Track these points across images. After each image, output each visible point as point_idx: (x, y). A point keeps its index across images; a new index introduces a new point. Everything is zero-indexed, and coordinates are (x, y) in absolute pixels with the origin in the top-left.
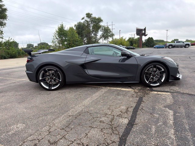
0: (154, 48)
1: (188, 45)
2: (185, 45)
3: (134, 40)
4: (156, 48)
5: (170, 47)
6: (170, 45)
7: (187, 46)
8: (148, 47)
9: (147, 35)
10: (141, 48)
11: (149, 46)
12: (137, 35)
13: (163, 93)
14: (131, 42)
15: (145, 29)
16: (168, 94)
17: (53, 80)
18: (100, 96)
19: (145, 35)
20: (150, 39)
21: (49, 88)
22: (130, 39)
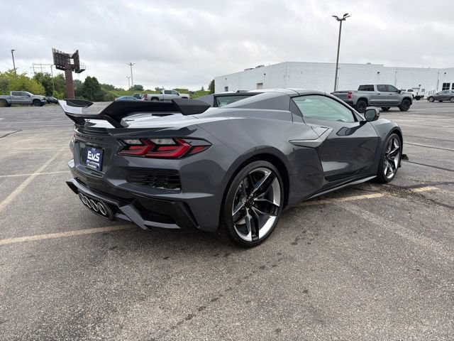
3: (52, 82)
6: (153, 99)
9: (83, 70)
12: (57, 68)
13: (429, 189)
14: (45, 84)
15: (76, 56)
16: (434, 188)
17: (253, 208)
18: (393, 221)
19: (79, 71)
20: (91, 82)
21: (253, 238)
22: (38, 76)
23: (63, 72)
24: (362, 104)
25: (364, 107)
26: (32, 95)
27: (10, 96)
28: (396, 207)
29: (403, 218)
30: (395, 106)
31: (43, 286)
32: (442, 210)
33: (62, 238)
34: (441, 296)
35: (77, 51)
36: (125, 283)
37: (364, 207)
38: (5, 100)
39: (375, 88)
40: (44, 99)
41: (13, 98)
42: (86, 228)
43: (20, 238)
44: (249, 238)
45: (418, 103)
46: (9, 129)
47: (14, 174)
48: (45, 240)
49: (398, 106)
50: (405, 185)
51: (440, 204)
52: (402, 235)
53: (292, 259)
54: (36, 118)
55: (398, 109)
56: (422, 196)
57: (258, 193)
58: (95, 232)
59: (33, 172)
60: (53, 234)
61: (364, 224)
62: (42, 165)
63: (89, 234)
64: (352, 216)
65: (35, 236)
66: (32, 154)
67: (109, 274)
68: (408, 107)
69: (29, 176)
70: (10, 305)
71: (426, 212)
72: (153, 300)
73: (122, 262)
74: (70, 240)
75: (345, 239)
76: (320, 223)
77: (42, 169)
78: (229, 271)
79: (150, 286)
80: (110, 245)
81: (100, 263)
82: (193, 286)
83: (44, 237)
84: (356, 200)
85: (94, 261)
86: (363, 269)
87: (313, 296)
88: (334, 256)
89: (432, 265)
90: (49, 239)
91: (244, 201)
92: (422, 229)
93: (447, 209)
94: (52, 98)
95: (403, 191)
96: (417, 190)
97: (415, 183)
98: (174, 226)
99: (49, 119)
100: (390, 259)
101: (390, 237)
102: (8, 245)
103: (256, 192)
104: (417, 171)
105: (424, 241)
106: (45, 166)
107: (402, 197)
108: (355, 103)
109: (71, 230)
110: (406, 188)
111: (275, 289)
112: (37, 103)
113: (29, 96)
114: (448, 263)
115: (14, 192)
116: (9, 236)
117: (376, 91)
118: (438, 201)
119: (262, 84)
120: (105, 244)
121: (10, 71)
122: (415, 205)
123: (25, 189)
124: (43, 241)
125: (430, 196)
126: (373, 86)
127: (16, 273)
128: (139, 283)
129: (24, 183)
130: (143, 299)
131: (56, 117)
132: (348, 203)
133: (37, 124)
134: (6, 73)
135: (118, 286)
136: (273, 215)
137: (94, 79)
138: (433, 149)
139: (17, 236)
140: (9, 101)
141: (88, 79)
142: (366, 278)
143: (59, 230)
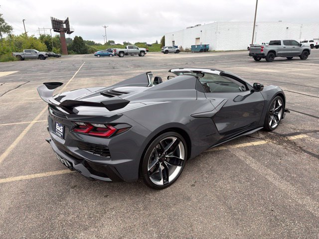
0: (95, 55)
1: (144, 51)
2: (139, 52)
3: (52, 41)
4: (99, 56)
5: (122, 55)
6: (120, 52)
7: (142, 54)
8: (78, 54)
9: (72, 32)
10: (66, 54)
11: (79, 52)
12: (55, 31)
13: (301, 136)
14: (47, 43)
15: (67, 22)
16: (305, 136)
17: (165, 162)
18: (266, 166)
19: (69, 33)
20: (78, 40)
21: (164, 182)
22: (42, 37)
23: (59, 34)
24: (271, 55)
25: (273, 57)
26: (37, 52)
27: (23, 53)
28: (272, 154)
29: (275, 164)
30: (297, 56)
31: (27, 217)
32: (305, 156)
33: (43, 178)
34: (282, 233)
35: (68, 18)
36: (78, 216)
37: (249, 153)
38: (20, 56)
39: (282, 43)
40: (46, 54)
41: (25, 54)
42: (60, 170)
43: (17, 177)
44: (161, 183)
45: (316, 52)
46: (21, 80)
47: (20, 121)
48: (33, 179)
49: (300, 56)
50: (284, 133)
51: (305, 151)
52: (270, 179)
53: (189, 199)
54: (40, 70)
55: (299, 58)
56: (294, 144)
57: (168, 152)
58: (65, 173)
59: (33, 120)
60: (38, 175)
61: (245, 169)
62: (39, 114)
63: (61, 175)
64: (239, 161)
65: (27, 176)
66: (34, 103)
67: (69, 208)
68: (307, 56)
69: (30, 123)
70: (6, 231)
71: (293, 158)
72: (92, 230)
73: (78, 199)
74: (48, 179)
75: (229, 182)
76: (215, 167)
77: (38, 117)
78: (145, 208)
79: (93, 219)
80: (73, 184)
81: (64, 199)
82: (119, 219)
83: (33, 176)
84: (245, 147)
85: (61, 198)
86: (235, 209)
87: (196, 230)
88: (218, 197)
89: (283, 207)
90: (35, 178)
91: (158, 158)
92: (286, 174)
93: (309, 155)
94: (52, 53)
95: (282, 138)
96: (292, 138)
97: (292, 131)
98: (108, 179)
99: (49, 71)
100: (255, 200)
101: (261, 181)
102: (10, 183)
103: (167, 151)
104: (297, 120)
105: (284, 186)
106: (41, 114)
107: (279, 144)
108: (266, 55)
109: (50, 171)
110: (285, 136)
111: (172, 224)
112: (41, 57)
113: (36, 53)
114: (296, 205)
115: (18, 138)
116: (11, 175)
117: (282, 45)
118: (305, 148)
119: (199, 38)
120: (69, 183)
121: (23, 34)
122: (287, 152)
123: (26, 135)
124: (31, 180)
125: (300, 143)
126: (280, 41)
127: (12, 206)
128: (86, 216)
129: (26, 129)
130: (86, 229)
131: (53, 69)
132: (239, 149)
133: (40, 76)
134: (21, 36)
135: (72, 218)
136: (180, 165)
137: (80, 38)
138: (315, 98)
139: (16, 175)
140: (23, 56)
141: (76, 38)
142: (235, 216)
143: (43, 171)
